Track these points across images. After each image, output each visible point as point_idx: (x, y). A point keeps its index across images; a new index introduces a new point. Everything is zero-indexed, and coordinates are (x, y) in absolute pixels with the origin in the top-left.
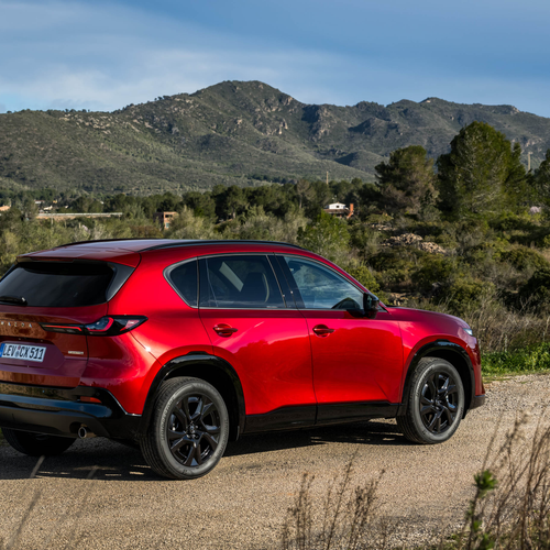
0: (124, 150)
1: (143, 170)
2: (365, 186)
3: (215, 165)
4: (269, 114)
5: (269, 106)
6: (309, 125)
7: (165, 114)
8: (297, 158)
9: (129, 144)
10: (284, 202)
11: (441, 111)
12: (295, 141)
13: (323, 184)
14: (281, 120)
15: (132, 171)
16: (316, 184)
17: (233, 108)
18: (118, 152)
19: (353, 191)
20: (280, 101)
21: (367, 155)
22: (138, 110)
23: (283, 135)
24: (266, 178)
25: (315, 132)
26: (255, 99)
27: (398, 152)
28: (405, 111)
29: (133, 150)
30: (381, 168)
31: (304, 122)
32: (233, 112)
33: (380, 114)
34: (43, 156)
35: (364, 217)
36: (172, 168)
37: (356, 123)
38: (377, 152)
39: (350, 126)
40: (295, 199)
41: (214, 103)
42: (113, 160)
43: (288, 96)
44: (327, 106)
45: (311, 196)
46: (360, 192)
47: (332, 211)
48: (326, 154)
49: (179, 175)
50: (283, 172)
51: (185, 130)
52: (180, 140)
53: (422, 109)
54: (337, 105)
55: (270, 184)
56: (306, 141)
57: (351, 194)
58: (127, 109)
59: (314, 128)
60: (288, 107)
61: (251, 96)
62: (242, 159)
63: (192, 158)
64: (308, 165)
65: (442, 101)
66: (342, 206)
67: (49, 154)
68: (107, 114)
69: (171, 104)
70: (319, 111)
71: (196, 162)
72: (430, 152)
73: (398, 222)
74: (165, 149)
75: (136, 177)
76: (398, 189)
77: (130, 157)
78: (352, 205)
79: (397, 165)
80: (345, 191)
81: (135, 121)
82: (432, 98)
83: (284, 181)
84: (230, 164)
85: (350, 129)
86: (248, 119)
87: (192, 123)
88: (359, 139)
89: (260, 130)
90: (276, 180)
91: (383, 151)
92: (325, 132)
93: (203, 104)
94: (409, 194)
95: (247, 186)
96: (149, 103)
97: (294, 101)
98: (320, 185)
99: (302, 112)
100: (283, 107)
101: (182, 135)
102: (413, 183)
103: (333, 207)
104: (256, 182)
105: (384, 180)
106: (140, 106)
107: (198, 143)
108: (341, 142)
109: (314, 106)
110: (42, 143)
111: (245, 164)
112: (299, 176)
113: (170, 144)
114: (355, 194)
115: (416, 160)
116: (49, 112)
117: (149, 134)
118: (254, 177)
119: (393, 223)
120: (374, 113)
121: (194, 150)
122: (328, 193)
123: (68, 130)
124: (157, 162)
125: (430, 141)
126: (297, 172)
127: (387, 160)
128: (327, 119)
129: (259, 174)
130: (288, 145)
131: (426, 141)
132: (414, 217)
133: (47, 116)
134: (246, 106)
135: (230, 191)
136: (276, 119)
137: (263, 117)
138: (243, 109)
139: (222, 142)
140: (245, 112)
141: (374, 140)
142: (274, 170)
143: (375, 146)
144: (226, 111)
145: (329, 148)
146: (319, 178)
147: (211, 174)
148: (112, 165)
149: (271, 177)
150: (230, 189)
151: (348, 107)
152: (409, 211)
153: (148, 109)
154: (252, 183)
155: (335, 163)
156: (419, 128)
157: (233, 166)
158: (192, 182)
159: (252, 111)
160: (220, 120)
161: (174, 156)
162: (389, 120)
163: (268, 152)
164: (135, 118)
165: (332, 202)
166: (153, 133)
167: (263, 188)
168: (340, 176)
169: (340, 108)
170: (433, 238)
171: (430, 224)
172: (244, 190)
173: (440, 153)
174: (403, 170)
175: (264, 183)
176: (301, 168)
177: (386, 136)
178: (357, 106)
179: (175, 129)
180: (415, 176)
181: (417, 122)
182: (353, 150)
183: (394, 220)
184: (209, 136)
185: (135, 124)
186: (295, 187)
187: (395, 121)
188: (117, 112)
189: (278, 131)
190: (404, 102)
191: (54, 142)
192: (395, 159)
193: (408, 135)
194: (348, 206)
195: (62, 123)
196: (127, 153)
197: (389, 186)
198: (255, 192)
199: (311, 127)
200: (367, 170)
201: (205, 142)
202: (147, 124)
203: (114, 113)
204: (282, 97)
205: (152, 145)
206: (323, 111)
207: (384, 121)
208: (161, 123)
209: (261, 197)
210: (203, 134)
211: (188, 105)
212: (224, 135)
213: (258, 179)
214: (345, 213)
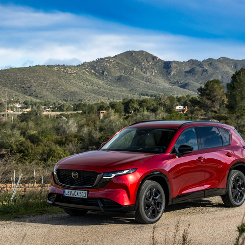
0: (82, 83)
1: (91, 92)
2: (192, 98)
3: (124, 89)
4: (148, 66)
5: (148, 62)
6: (166, 70)
7: (101, 66)
8: (161, 86)
9: (84, 80)
10: (155, 106)
11: (227, 63)
12: (160, 78)
13: (173, 98)
14: (154, 68)
15: (86, 92)
16: (170, 97)
17: (132, 63)
18: (79, 84)
19: (187, 100)
20: (153, 59)
21: (193, 84)
22: (88, 65)
23: (155, 75)
24: (147, 95)
25: (169, 73)
26: (141, 59)
27: (208, 82)
28: (211, 64)
29: (87, 83)
30: (200, 90)
31: (164, 69)
32: (132, 65)
33: (199, 65)
34: (46, 86)
35: (192, 112)
36: (104, 91)
37: (188, 69)
38: (198, 82)
39: (185, 70)
40: (160, 104)
41: (123, 61)
42: (77, 88)
43: (157, 57)
44: (175, 62)
45: (168, 103)
46: (190, 101)
47: (177, 109)
48: (174, 83)
49: (107, 94)
50: (155, 92)
51: (110, 73)
52: (108, 78)
53: (219, 63)
54: (179, 61)
55: (149, 98)
56: (165, 78)
57: (186, 102)
58: (84, 64)
59: (169, 72)
60: (157, 62)
61: (140, 58)
62: (136, 86)
63: (113, 86)
64: (166, 89)
65: (228, 58)
66: (182, 107)
67: (48, 85)
68: (74, 66)
69: (103, 62)
70: (171, 64)
71: (115, 88)
72: (222, 82)
73: (208, 114)
74: (101, 82)
75: (88, 95)
76: (208, 99)
77: (85, 86)
78: (186, 107)
79: (207, 88)
80: (183, 100)
81: (87, 69)
82: (223, 58)
83: (155, 96)
84: (131, 88)
85: (186, 72)
86: (139, 68)
87: (113, 70)
88: (189, 77)
89: (144, 73)
90: (151, 96)
91: (200, 82)
92: (174, 74)
93: (118, 61)
94: (213, 101)
95: (138, 99)
96: (93, 61)
97: (159, 60)
98: (171, 98)
99: (163, 65)
100: (155, 62)
101: (109, 75)
102: (215, 96)
103: (178, 108)
104: (142, 97)
105: (201, 95)
106: (89, 63)
107: (116, 79)
108: (181, 78)
109: (169, 61)
110: (45, 80)
111: (138, 89)
112: (162, 94)
113: (103, 80)
114: (188, 102)
115: (216, 85)
116: (48, 66)
117: (93, 76)
118: (141, 94)
119: (205, 115)
120: (196, 65)
121: (114, 82)
122: (175, 101)
123: (57, 74)
124: (97, 88)
125: (222, 77)
126: (161, 92)
127: (203, 86)
128: (175, 67)
129: (144, 93)
130: (157, 80)
131: (220, 77)
132: (215, 112)
133: (47, 68)
134: (138, 62)
135: (131, 101)
136: (151, 68)
137: (145, 67)
138: (136, 63)
139: (127, 79)
140: (137, 65)
141: (196, 77)
142: (150, 91)
143: (197, 80)
144: (128, 65)
145: (176, 81)
146: (171, 94)
147: (122, 93)
148: (77, 89)
149: (149, 94)
150: (131, 100)
151: (184, 62)
152: (213, 109)
153: (93, 64)
154: (140, 97)
155: (178, 88)
156: (217, 71)
157: (132, 89)
158: (113, 97)
159: (140, 64)
160: (126, 68)
161: (105, 86)
162: (203, 68)
163: (148, 83)
164: (87, 68)
165: (177, 105)
166: (95, 75)
167: (145, 99)
168: (181, 94)
169: (181, 62)
170: (224, 121)
171: (223, 115)
172: (137, 100)
173: (227, 82)
174: (210, 91)
175: (146, 97)
176: (163, 90)
177: (202, 75)
178: (188, 61)
179: (105, 73)
180: (216, 93)
181: (216, 68)
182: (187, 82)
183: (206, 113)
184: (121, 76)
185: (87, 71)
186: (160, 99)
187: (206, 68)
188: (79, 66)
189: (152, 73)
190: (210, 59)
191: (50, 79)
192: (206, 85)
193: (212, 74)
194: (185, 107)
195: (54, 71)
196: (84, 84)
197: (204, 98)
198: (142, 101)
199: (167, 71)
200: (194, 91)
201: (119, 79)
202: (92, 71)
203: (77, 66)
204: (154, 58)
205: (95, 80)
206: (173, 64)
207: (201, 68)
208: (99, 70)
209: (145, 103)
210: (118, 75)
211: (111, 62)
212: (128, 75)
213: (144, 95)
214: (183, 111)
